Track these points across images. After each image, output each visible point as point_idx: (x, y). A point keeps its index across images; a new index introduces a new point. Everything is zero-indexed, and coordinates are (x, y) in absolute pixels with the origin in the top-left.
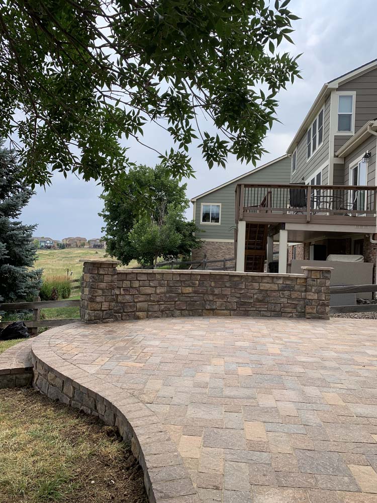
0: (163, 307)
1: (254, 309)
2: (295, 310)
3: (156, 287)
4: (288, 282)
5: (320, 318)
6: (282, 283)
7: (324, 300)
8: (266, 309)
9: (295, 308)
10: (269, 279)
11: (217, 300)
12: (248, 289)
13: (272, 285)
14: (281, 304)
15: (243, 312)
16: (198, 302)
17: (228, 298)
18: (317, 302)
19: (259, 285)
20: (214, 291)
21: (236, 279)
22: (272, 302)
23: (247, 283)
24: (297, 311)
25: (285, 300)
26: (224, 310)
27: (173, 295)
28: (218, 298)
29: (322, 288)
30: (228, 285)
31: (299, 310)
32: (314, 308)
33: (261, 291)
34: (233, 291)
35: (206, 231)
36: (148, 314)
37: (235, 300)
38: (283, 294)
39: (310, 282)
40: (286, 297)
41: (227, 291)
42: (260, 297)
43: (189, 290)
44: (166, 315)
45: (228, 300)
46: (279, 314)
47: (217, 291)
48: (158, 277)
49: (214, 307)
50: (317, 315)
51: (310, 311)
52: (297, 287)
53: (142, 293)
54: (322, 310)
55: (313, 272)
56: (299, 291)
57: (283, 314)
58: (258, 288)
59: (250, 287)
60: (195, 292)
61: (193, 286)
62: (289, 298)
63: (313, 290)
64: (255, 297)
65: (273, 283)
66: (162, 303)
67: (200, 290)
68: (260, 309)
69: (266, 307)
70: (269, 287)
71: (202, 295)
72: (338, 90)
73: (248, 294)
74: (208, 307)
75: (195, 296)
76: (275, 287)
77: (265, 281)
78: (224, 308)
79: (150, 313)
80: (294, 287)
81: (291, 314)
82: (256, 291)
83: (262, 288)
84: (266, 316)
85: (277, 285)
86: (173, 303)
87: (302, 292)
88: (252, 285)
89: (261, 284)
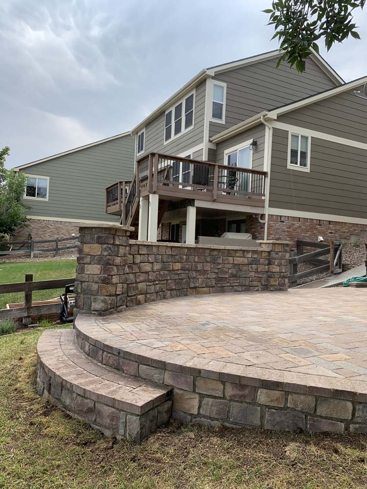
0: (158, 288)
1: (228, 284)
2: (260, 283)
3: (152, 263)
4: (255, 256)
5: (281, 290)
6: (250, 256)
7: (283, 273)
8: (238, 284)
9: (259, 282)
10: (241, 252)
11: (199, 277)
12: (225, 264)
13: (244, 259)
14: (249, 278)
15: (219, 288)
16: (184, 280)
17: (208, 274)
18: (279, 274)
19: (233, 259)
20: (197, 267)
21: (215, 253)
22: (244, 276)
23: (224, 257)
24: (261, 284)
25: (253, 274)
26: (204, 287)
27: (166, 272)
28: (200, 275)
29: (283, 261)
30: (208, 260)
31: (263, 284)
32: (277, 281)
33: (234, 265)
34: (212, 266)
35: (33, 207)
36: (146, 297)
37: (214, 276)
38: (252, 268)
39: (273, 255)
40: (254, 270)
41: (208, 267)
42: (233, 271)
43: (178, 266)
44: (160, 297)
45: (209, 276)
46: (247, 288)
47: (199, 267)
48: (155, 250)
49: (197, 285)
50: (279, 287)
51: (274, 283)
52: (262, 261)
53: (143, 271)
54: (282, 282)
55: (276, 245)
56: (263, 264)
57: (251, 288)
58: (232, 262)
59: (226, 262)
60: (183, 269)
61: (181, 261)
62: (257, 272)
63: (276, 263)
64: (230, 272)
65: (244, 257)
66: (157, 282)
67: (187, 266)
68: (233, 284)
69: (238, 281)
70: (241, 261)
71: (187, 272)
72: (213, 78)
73: (225, 269)
74: (192, 285)
75: (182, 273)
76: (246, 261)
77: (238, 255)
78: (205, 285)
79: (148, 296)
80: (259, 260)
81: (257, 288)
82: (231, 265)
83: (236, 262)
84: (238, 291)
85: (247, 259)
86: (165, 282)
87: (265, 265)
88: (227, 259)
89: (235, 258)
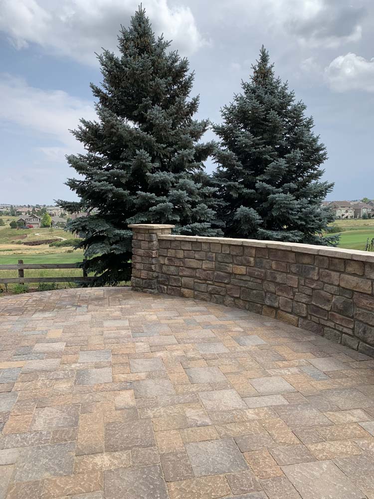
0: (210, 289)
1: (333, 325)
3: (202, 260)
8: (350, 332)
11: (280, 293)
12: (323, 282)
13: (363, 281)
15: (315, 325)
16: (254, 291)
17: (294, 293)
19: (340, 277)
20: (276, 278)
21: (306, 260)
23: (322, 270)
26: (289, 313)
27: (222, 274)
28: (281, 290)
30: (294, 269)
33: (342, 289)
34: (301, 282)
36: (194, 293)
37: (305, 301)
41: (293, 281)
42: (341, 302)
43: (240, 270)
44: (215, 300)
45: (295, 297)
47: (279, 278)
48: (204, 247)
49: (277, 305)
53: (187, 266)
58: (337, 284)
59: (326, 280)
60: (250, 275)
61: (247, 264)
64: (334, 301)
65: (363, 276)
66: (210, 282)
67: (256, 273)
68: (341, 328)
69: (351, 326)
70: (356, 283)
71: (259, 281)
73: (324, 292)
74: (268, 303)
75: (251, 281)
76: (368, 287)
77: (350, 270)
78: (290, 310)
79: (196, 293)
82: (335, 288)
83: (343, 284)
85: (370, 283)
88: (328, 275)
89: (343, 275)
